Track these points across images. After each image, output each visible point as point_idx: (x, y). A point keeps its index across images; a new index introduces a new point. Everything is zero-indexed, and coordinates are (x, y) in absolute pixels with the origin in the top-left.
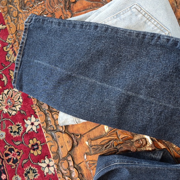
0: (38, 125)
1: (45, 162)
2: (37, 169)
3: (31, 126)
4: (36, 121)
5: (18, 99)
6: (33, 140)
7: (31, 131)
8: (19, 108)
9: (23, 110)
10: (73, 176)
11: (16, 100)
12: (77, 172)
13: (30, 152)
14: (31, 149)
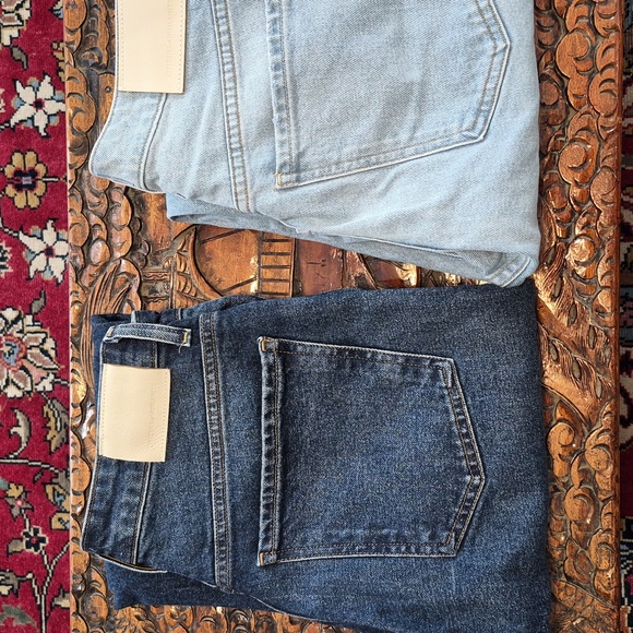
0: (55, 115)
1: (41, 238)
2: (9, 249)
3: (33, 110)
4: (52, 98)
5: (17, 8)
6: (24, 154)
7: (29, 124)
8: (11, 38)
9: (20, 49)
10: (114, 218)
11: (7, 8)
12: (130, 212)
13: (4, 190)
14: (10, 181)
